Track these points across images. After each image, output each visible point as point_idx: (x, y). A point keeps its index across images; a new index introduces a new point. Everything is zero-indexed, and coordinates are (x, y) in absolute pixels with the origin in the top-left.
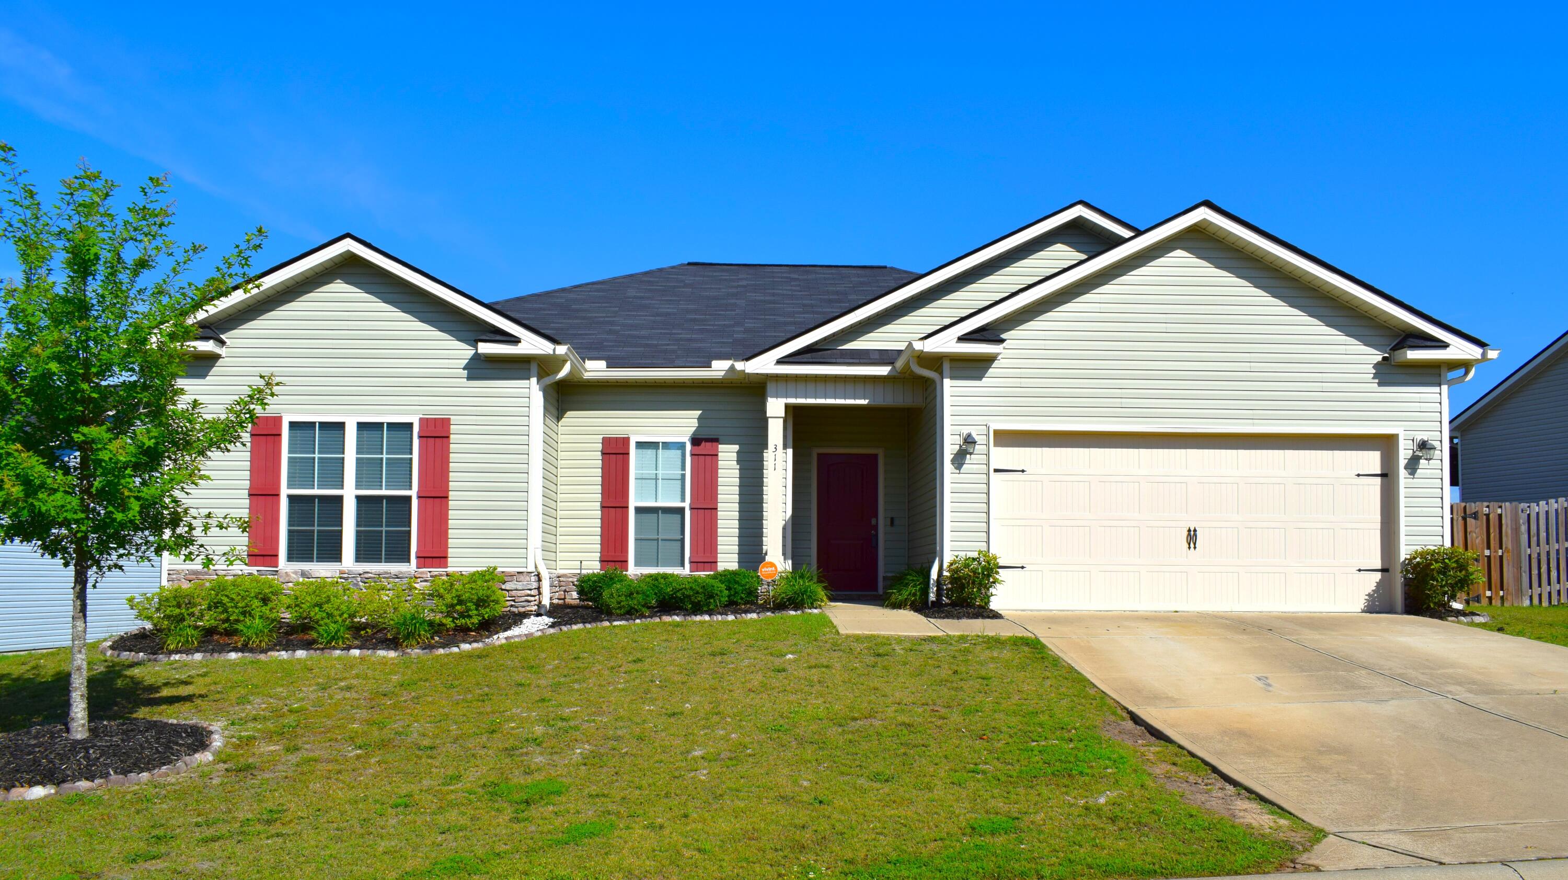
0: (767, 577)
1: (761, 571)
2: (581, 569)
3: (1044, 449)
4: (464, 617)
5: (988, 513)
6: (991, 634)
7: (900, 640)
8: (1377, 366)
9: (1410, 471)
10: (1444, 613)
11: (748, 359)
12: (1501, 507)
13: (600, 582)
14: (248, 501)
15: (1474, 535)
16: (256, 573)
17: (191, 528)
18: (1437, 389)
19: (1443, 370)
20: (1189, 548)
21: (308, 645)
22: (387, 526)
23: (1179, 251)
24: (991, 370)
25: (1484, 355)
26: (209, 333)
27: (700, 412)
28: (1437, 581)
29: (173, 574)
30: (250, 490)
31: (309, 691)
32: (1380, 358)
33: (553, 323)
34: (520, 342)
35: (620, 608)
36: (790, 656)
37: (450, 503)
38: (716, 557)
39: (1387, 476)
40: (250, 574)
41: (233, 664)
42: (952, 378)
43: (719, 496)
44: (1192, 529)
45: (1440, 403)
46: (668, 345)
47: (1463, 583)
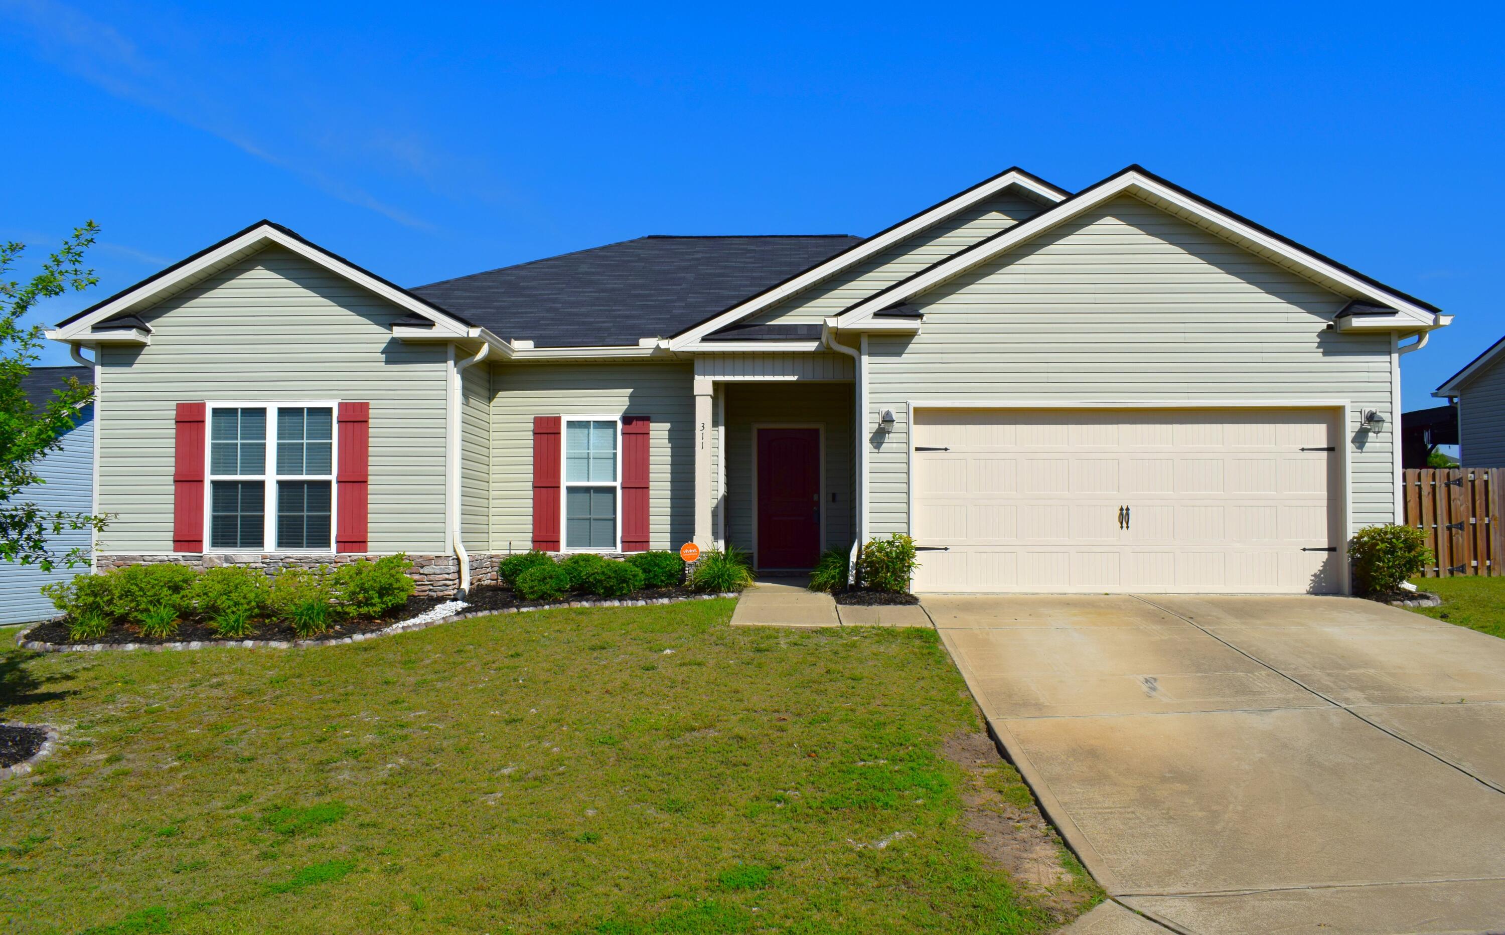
0: (689, 559)
1: (683, 553)
2: (510, 549)
3: (968, 426)
4: (367, 605)
5: (908, 493)
6: (887, 625)
7: (788, 632)
8: (1321, 334)
9: (1357, 445)
10: (1391, 596)
11: (672, 337)
12: (1487, 473)
13: (520, 565)
14: (173, 487)
15: (1459, 503)
16: (181, 558)
17: (41, 529)
18: (1387, 358)
19: (1394, 338)
20: (1122, 527)
21: (208, 635)
22: (308, 511)
23: (1109, 218)
24: (910, 346)
25: (1436, 321)
26: (132, 321)
27: (631, 390)
28: (1384, 562)
29: (102, 560)
30: (175, 475)
31: (179, 689)
32: (1324, 326)
33: (497, 301)
34: (434, 325)
35: (533, 593)
36: (668, 651)
37: (369, 487)
38: (648, 537)
39: (1334, 450)
40: (176, 560)
41: (130, 656)
42: (870, 354)
43: (651, 475)
44: (1125, 508)
45: (1391, 373)
46: (604, 322)
47: (1411, 566)
